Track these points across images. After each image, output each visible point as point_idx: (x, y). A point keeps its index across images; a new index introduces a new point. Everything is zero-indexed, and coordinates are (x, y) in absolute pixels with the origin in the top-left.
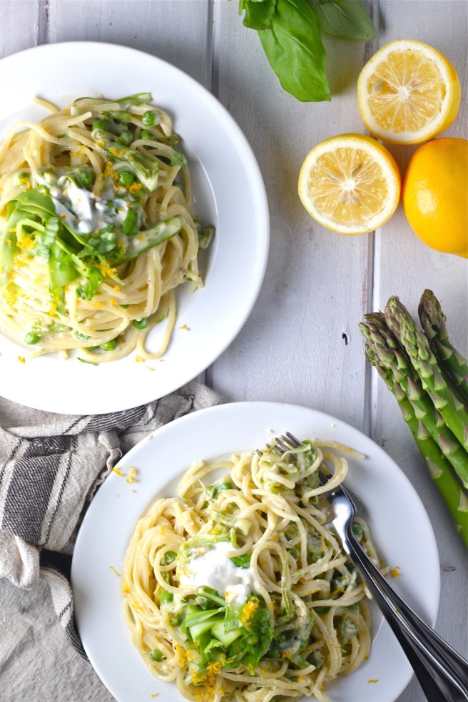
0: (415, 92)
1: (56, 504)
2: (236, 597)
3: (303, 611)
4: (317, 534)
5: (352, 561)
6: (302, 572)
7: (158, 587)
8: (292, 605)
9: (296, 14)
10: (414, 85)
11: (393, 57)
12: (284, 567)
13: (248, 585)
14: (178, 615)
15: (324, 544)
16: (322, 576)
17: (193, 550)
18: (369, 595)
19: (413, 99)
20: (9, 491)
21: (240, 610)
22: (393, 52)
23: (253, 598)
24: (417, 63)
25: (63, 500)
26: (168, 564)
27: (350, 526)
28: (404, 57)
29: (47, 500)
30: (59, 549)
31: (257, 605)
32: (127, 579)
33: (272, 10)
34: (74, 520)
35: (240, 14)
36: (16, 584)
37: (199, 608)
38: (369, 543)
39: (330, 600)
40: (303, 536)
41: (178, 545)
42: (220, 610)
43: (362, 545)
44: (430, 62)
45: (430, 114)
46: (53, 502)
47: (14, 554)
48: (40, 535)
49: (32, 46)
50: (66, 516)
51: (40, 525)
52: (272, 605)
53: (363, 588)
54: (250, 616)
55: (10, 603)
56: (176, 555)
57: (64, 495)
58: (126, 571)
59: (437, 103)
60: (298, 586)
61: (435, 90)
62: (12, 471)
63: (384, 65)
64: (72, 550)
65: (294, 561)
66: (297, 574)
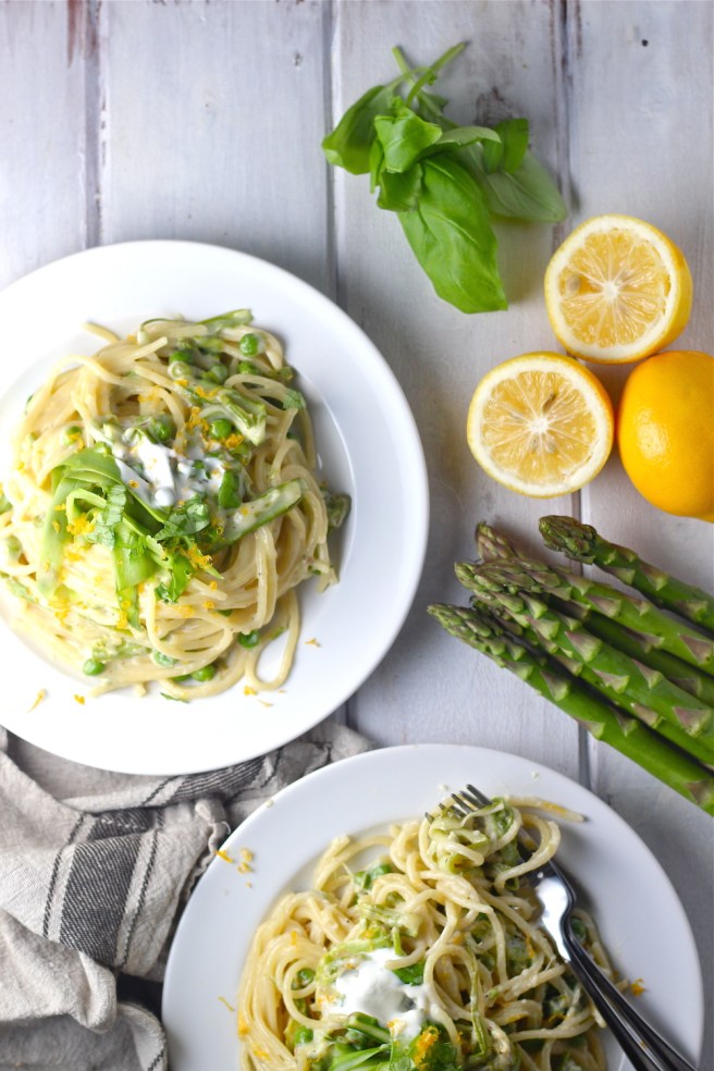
0: (627, 288)
1: (137, 905)
2: (405, 1027)
3: (504, 1046)
4: (519, 935)
5: (574, 973)
6: (500, 988)
7: (290, 1023)
8: (488, 1036)
9: (451, 188)
10: (625, 278)
11: (593, 241)
12: (473, 982)
13: (422, 1010)
14: (322, 1060)
15: (530, 947)
16: (530, 994)
17: (339, 963)
18: (600, 1021)
19: (624, 298)
20: (69, 887)
21: (412, 1044)
22: (592, 234)
23: (431, 1028)
24: (627, 246)
25: (147, 898)
26: (303, 987)
27: (567, 922)
28: (609, 239)
29: (123, 899)
30: (143, 972)
31: (436, 1036)
32: (245, 1013)
33: (418, 184)
34: (164, 929)
35: (372, 192)
36: (84, 1023)
37: (351, 1047)
38: (596, 945)
39: (543, 1030)
40: (499, 936)
41: (318, 958)
42: (383, 1047)
43: (586, 949)
44: (645, 244)
45: (650, 317)
46: (132, 903)
47: (79, 980)
48: (116, 950)
49: (78, 249)
50: (153, 922)
51: (115, 936)
52: (459, 1039)
53: (591, 1011)
54: (427, 1054)
55: (75, 1058)
56: (314, 973)
57: (148, 892)
58: (244, 1002)
59: (659, 301)
60: (494, 1010)
61: (655, 282)
62: (72, 859)
63: (580, 253)
64: (163, 974)
65: (488, 974)
66: (492, 992)
